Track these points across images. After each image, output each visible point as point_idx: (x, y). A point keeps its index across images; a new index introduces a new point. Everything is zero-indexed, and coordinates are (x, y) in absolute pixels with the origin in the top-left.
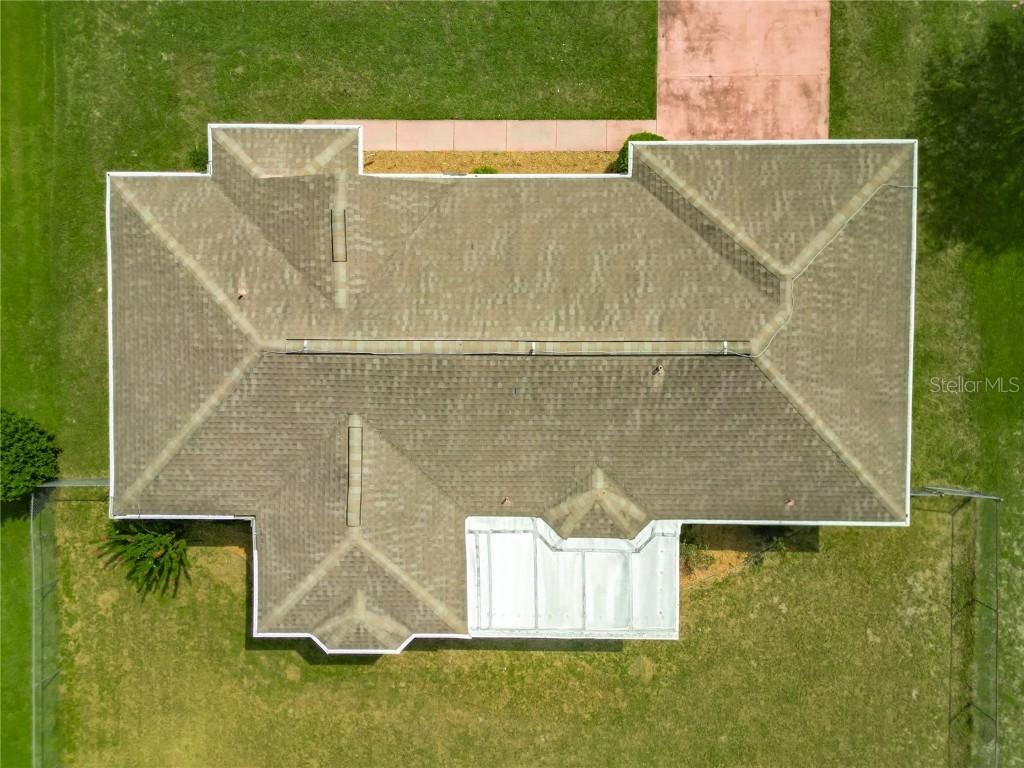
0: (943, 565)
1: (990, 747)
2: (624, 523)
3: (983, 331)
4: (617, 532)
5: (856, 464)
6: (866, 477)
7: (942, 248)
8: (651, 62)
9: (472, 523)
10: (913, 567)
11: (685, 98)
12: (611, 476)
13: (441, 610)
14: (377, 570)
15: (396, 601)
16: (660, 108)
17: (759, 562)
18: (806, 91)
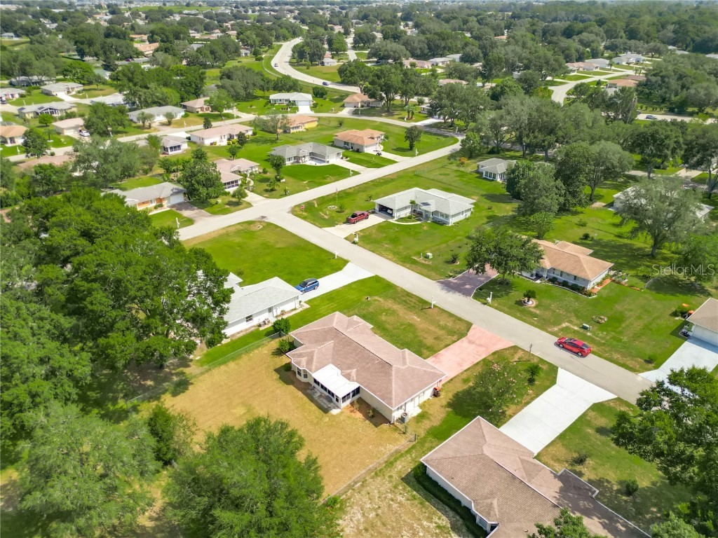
0: (397, 447)
1: (371, 480)
2: (352, 379)
3: (443, 422)
4: (349, 379)
5: (394, 393)
6: (393, 397)
7: (448, 408)
9: (332, 365)
10: (391, 444)
12: (357, 371)
13: (314, 368)
15: (310, 362)
17: (365, 421)
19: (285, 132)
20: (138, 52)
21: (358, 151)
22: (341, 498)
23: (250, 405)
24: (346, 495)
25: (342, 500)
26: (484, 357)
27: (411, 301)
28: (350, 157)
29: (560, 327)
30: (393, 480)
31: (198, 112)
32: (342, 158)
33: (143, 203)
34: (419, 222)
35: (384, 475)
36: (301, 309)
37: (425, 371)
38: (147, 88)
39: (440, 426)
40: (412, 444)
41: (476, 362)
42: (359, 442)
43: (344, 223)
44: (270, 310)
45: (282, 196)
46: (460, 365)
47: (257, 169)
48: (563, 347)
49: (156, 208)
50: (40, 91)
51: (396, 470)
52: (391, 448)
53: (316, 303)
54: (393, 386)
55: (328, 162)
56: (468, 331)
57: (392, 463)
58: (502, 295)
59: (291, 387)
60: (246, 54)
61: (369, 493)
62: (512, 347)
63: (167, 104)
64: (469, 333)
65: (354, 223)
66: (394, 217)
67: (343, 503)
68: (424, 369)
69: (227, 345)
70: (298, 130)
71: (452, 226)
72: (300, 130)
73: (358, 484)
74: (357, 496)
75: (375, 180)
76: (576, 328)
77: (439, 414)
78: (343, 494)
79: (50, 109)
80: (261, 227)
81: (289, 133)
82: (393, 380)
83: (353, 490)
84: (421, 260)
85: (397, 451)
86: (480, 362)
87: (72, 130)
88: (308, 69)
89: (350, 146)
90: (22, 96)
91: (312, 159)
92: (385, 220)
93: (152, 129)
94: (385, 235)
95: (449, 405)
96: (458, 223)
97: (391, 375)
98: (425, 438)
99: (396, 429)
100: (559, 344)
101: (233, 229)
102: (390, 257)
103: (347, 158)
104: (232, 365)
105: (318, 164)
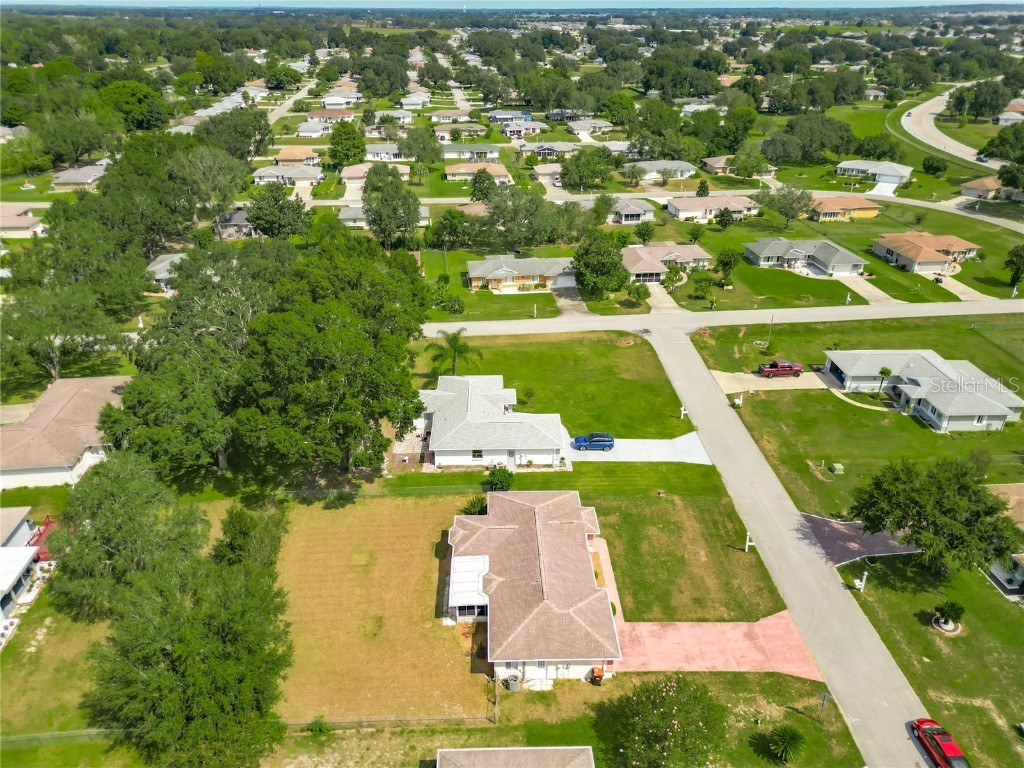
0: (465, 716)
1: (388, 735)
2: (488, 588)
3: (562, 725)
4: (484, 587)
5: (510, 639)
7: (593, 710)
8: (644, 620)
9: (487, 558)
10: (463, 705)
11: (634, 630)
12: (503, 583)
14: (471, 536)
15: (465, 539)
16: (629, 623)
17: (467, 656)
18: (644, 664)
19: (811, 219)
20: (719, 87)
21: (903, 268)
22: (336, 732)
23: (376, 559)
24: (345, 732)
25: (334, 734)
26: (742, 670)
27: (725, 527)
28: (876, 274)
29: (962, 700)
30: (412, 754)
31: (716, 173)
32: (862, 274)
33: (523, 277)
34: (885, 410)
35: (407, 741)
36: (558, 469)
37: (588, 634)
38: (661, 135)
39: (552, 727)
40: (488, 725)
41: (721, 668)
42: (431, 677)
43: (753, 372)
44: (511, 453)
45: (706, 309)
46: (688, 659)
47: (706, 264)
48: (919, 738)
49: (536, 287)
50: (565, 127)
51: (429, 744)
52: (459, 712)
53: (584, 469)
54: (520, 628)
55: (831, 275)
56: (764, 616)
57: (434, 732)
58: (904, 589)
59: (436, 562)
60: (876, 97)
61: (368, 749)
62: (813, 682)
63: (680, 159)
64: (762, 621)
65: (768, 377)
66: (844, 388)
67: (333, 738)
68: (589, 630)
69: (431, 475)
70: (833, 219)
71: (943, 436)
72: (839, 218)
73: (369, 730)
74: (354, 742)
75: (884, 320)
76: (1001, 722)
77: (571, 708)
78: (342, 728)
79: (549, 149)
80: (632, 343)
81: (817, 221)
82: (526, 621)
83: (358, 732)
84: (817, 470)
85: (460, 722)
86: (727, 673)
87: (548, 177)
88: (960, 127)
89: (894, 257)
90: (543, 131)
91: (809, 265)
92: (826, 387)
93: (639, 188)
94: (799, 410)
95: (600, 708)
96: (960, 434)
97: (531, 612)
98: (516, 728)
99: (490, 691)
100: (915, 728)
101: (594, 337)
102: (769, 447)
103: (870, 275)
104: (410, 502)
105: (812, 275)
